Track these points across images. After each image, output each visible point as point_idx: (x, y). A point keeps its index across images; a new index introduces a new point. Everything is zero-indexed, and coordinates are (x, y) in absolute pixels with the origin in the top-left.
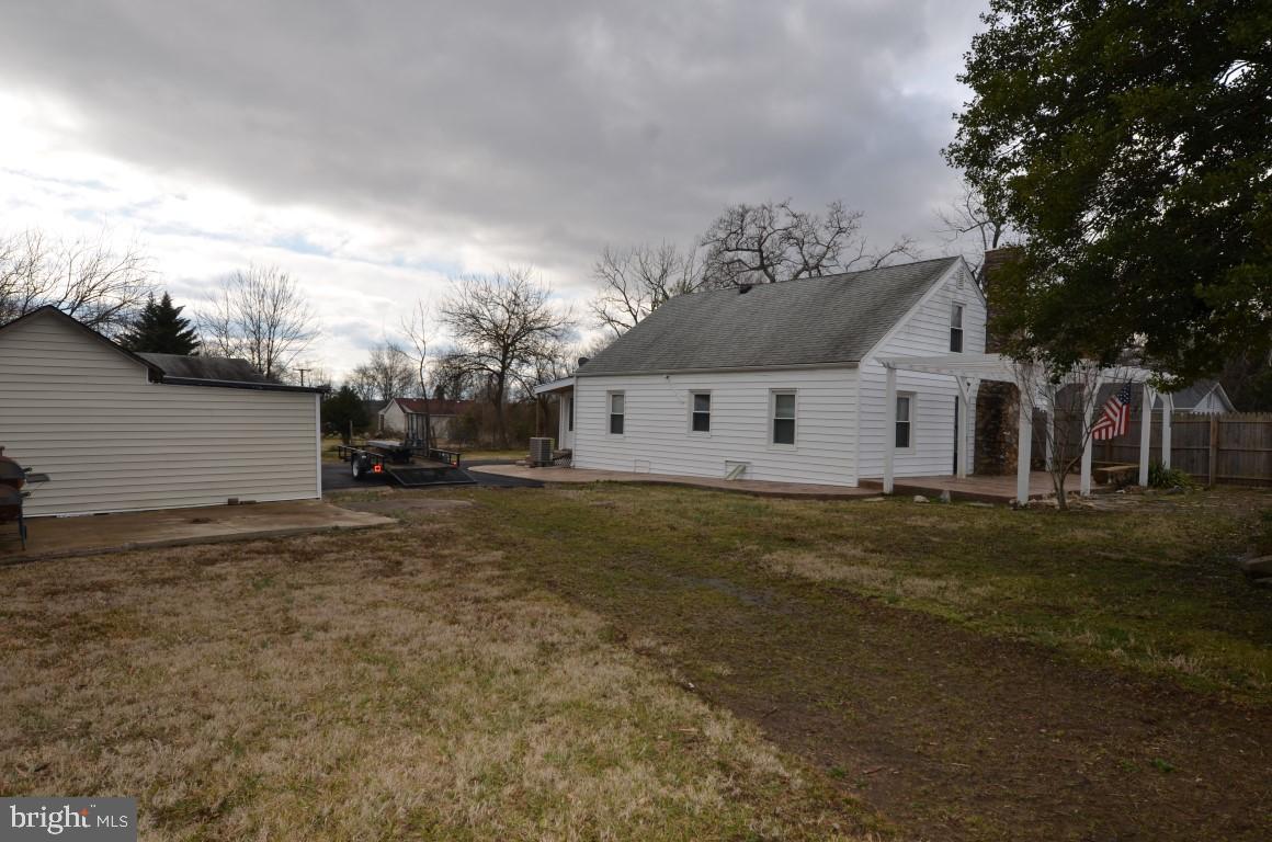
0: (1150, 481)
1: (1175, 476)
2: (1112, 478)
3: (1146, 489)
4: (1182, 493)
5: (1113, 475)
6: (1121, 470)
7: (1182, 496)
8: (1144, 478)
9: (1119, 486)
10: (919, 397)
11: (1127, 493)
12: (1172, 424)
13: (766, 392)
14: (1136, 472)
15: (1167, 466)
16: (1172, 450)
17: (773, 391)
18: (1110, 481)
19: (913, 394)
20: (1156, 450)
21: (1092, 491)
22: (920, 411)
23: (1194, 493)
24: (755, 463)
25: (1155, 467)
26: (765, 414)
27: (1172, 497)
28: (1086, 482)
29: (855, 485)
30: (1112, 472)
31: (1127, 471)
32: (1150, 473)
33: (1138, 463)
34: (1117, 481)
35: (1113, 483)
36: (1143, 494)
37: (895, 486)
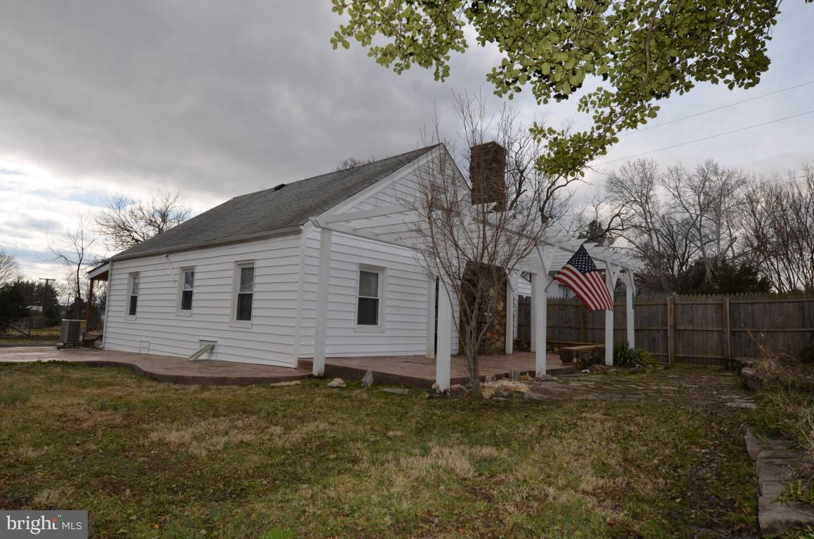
0: (615, 360)
1: (639, 355)
2: (577, 356)
3: (610, 367)
4: (643, 372)
5: (578, 354)
6: (586, 350)
7: (644, 375)
8: (609, 358)
9: (585, 365)
10: (389, 272)
11: (592, 373)
12: (635, 306)
13: (232, 266)
14: (602, 351)
15: (632, 345)
16: (636, 330)
17: (238, 263)
18: (575, 360)
19: (383, 269)
20: (620, 330)
21: (548, 372)
22: (389, 288)
23: (655, 372)
24: (221, 342)
25: (620, 348)
26: (230, 289)
27: (633, 377)
28: (541, 361)
29: (294, 365)
30: (576, 351)
31: (593, 350)
32: (615, 353)
33: (604, 343)
34: (583, 360)
35: (578, 362)
36: (606, 374)
37: (327, 366)
